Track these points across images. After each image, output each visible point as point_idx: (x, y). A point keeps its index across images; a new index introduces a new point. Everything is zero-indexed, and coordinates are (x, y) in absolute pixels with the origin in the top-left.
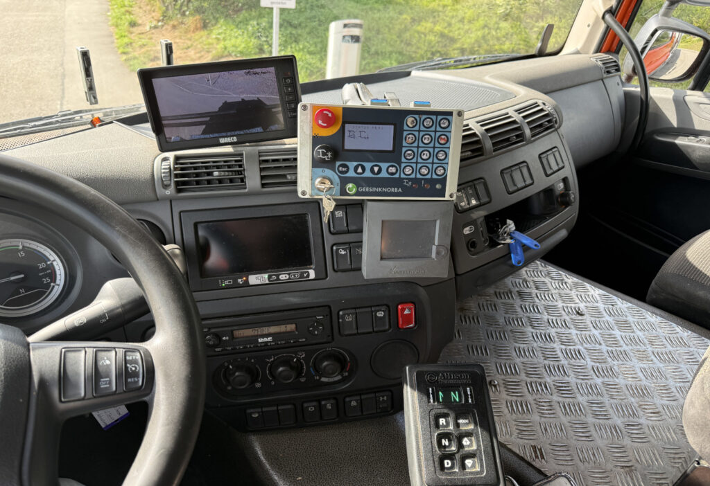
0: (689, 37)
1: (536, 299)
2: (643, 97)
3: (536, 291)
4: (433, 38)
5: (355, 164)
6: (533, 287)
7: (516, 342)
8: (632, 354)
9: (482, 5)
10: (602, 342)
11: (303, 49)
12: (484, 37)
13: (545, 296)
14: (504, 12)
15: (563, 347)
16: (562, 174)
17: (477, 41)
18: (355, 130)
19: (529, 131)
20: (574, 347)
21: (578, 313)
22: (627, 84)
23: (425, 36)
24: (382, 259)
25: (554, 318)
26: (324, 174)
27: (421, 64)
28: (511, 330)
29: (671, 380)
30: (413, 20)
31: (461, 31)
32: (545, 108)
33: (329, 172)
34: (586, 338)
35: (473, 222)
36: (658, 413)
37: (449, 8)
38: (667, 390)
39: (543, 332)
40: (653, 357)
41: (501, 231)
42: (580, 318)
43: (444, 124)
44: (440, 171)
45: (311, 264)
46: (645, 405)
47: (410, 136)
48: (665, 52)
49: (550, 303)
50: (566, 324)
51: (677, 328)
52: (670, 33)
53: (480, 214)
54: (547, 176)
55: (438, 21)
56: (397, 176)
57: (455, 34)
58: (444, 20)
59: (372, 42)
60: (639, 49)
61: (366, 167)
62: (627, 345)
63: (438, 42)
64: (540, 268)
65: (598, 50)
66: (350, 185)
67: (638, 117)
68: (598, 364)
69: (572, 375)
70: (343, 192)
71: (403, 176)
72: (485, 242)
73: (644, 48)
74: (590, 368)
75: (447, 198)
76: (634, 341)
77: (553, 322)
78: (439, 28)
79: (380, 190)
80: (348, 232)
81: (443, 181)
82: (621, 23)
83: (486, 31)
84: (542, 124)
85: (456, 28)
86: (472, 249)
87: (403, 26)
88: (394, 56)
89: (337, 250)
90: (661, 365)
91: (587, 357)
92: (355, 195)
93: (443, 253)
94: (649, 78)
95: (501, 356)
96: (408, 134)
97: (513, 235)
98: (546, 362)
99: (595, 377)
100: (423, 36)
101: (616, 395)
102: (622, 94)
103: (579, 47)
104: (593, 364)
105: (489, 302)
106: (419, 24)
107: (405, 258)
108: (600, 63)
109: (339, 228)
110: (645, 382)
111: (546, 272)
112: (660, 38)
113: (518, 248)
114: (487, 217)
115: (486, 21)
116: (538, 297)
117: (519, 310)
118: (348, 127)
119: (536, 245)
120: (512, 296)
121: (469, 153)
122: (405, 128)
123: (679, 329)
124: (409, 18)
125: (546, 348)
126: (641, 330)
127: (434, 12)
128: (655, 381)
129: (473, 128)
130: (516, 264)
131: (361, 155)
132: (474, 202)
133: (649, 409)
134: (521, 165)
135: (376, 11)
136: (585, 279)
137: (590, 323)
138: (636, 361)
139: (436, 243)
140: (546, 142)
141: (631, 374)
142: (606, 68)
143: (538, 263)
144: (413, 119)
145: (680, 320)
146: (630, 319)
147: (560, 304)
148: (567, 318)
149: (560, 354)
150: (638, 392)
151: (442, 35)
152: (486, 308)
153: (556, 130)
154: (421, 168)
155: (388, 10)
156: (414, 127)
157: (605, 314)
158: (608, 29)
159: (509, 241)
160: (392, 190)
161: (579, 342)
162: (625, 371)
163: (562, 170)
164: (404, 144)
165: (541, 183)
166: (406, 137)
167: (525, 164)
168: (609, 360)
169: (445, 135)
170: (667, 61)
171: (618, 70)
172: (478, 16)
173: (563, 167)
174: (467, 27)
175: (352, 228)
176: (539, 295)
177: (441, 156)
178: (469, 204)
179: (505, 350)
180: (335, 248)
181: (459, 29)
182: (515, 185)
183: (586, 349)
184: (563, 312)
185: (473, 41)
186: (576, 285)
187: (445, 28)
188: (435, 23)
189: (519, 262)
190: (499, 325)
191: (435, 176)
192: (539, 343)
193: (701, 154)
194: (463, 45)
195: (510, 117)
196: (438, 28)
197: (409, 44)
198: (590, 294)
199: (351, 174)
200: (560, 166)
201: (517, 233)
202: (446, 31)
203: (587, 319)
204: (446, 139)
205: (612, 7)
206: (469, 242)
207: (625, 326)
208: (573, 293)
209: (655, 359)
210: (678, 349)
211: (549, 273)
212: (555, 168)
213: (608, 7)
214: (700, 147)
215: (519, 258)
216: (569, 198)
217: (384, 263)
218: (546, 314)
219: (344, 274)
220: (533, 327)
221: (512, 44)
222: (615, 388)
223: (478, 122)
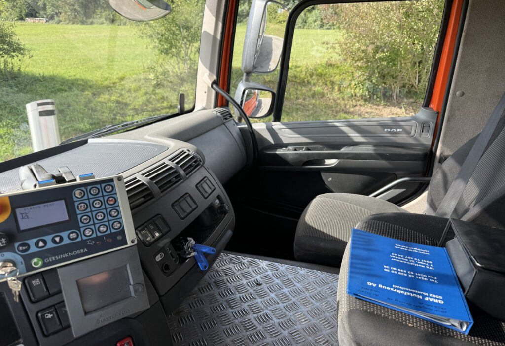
0: (263, 92)
1: (227, 283)
2: (251, 131)
3: (226, 277)
4: (112, 105)
5: (35, 240)
6: (223, 274)
7: (224, 325)
8: (299, 303)
9: (140, 80)
10: (279, 301)
11: (7, 125)
12: (148, 100)
13: (233, 279)
14: (157, 83)
15: (256, 315)
16: (215, 194)
17: (144, 103)
18: (27, 212)
19: (183, 172)
20: (262, 313)
21: (258, 284)
22: (240, 124)
23: (106, 104)
24: (86, 313)
25: (243, 294)
26: (4, 258)
27: (95, 132)
28: (217, 317)
29: (326, 313)
30: (94, 94)
31: (130, 98)
32: (190, 153)
33: (9, 255)
34: (268, 302)
35: (162, 250)
36: (327, 341)
37: (118, 84)
38: (327, 321)
39: (239, 309)
40: (311, 300)
41: (186, 247)
42: (260, 287)
43: (109, 189)
44: (117, 225)
45: (19, 338)
46: (319, 339)
47: (82, 204)
48: (254, 102)
49: (238, 283)
50: (252, 296)
51: (318, 273)
52: (253, 91)
53: (166, 241)
54: (206, 198)
55: (112, 93)
56: (79, 239)
57: (128, 100)
58: (117, 92)
59: (66, 113)
60: (239, 103)
61: (46, 240)
62: (294, 297)
63: (117, 107)
64: (225, 258)
65: (216, 106)
66: (35, 260)
67: (252, 142)
68: (281, 320)
69: (268, 336)
70: (29, 268)
71: (84, 238)
72: (175, 261)
73: (242, 102)
74: (277, 325)
75: (129, 244)
76: (297, 292)
77: (244, 298)
78: (115, 98)
79: (66, 255)
80: (50, 296)
81: (122, 233)
82: (224, 89)
83: (148, 95)
84: (191, 164)
85: (127, 96)
86: (167, 271)
87: (87, 99)
88: (86, 120)
89: (43, 316)
90: (318, 304)
91: (273, 317)
92: (42, 267)
93: (140, 289)
94: (249, 117)
95: (215, 342)
96: (80, 204)
97: (194, 248)
98: (248, 333)
99: (282, 331)
100: (104, 104)
101: (300, 339)
102: (238, 129)
103: (204, 105)
104: (278, 321)
105: (196, 299)
106: (99, 97)
107: (108, 305)
108: (219, 114)
109: (39, 295)
110: (313, 321)
111: (229, 260)
112: (248, 94)
113: (201, 256)
114: (171, 242)
115: (146, 90)
116: (228, 282)
117: (219, 297)
118: (19, 211)
119: (213, 251)
120: (211, 288)
121: (142, 199)
122: (75, 199)
123: (319, 273)
124: (90, 93)
125: (245, 322)
126: (299, 282)
127: (108, 88)
128: (318, 317)
129: (140, 179)
130: (204, 269)
131: (39, 231)
132: (157, 234)
133: (322, 341)
134: (185, 197)
135: (63, 92)
136: (255, 256)
137: (267, 290)
138: (303, 307)
139: (132, 283)
140: (197, 176)
141: (303, 319)
142: (224, 116)
143: (222, 254)
144: (80, 191)
145: (317, 266)
146: (290, 276)
147: (244, 282)
148: (252, 291)
149: (255, 322)
150: (312, 331)
151: (118, 102)
152: (195, 305)
153: (202, 166)
154: (99, 227)
155: (73, 90)
156: (83, 197)
157: (275, 279)
158: (217, 94)
159: (193, 254)
160: (78, 252)
161: (265, 308)
162: (299, 318)
163: (214, 191)
164: (78, 212)
165: (203, 205)
166: (78, 206)
167: (188, 195)
168: (287, 313)
169: (112, 197)
170: (257, 106)
171: (231, 116)
172: (140, 87)
173: (215, 189)
174: (134, 95)
175: (52, 291)
176: (229, 280)
177: (114, 213)
178: (154, 237)
179: (217, 335)
180: (40, 315)
181: (129, 97)
182: (185, 212)
183: (270, 311)
184: (248, 287)
185: (141, 103)
186: (250, 262)
187: (119, 97)
188: (111, 96)
189: (205, 267)
190: (208, 316)
191: (113, 231)
192: (239, 319)
193: (292, 157)
194: (135, 106)
195: (167, 165)
196: (113, 98)
197: (95, 111)
198: (261, 266)
199: (33, 249)
200: (212, 189)
201: (197, 245)
202: (120, 99)
203: (265, 286)
204: (114, 200)
205: (215, 80)
206: (162, 267)
207: (288, 283)
208: (250, 269)
209: (313, 301)
210: (323, 288)
211: (231, 260)
212: (209, 191)
213: (212, 80)
214: (290, 154)
215: (204, 264)
216: (225, 208)
217: (88, 316)
218: (237, 293)
219: (56, 336)
220: (232, 307)
221: (169, 102)
222: (297, 334)
223: (143, 175)
